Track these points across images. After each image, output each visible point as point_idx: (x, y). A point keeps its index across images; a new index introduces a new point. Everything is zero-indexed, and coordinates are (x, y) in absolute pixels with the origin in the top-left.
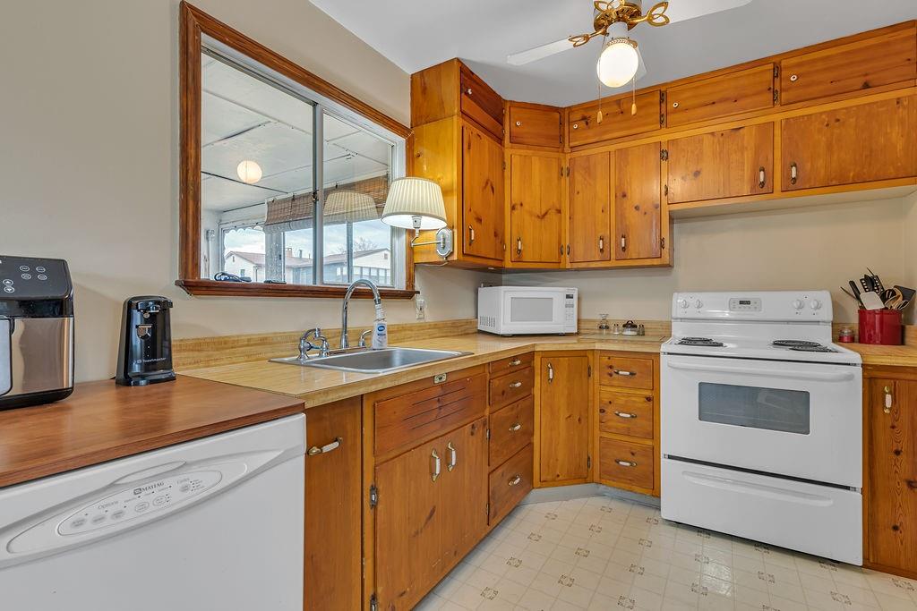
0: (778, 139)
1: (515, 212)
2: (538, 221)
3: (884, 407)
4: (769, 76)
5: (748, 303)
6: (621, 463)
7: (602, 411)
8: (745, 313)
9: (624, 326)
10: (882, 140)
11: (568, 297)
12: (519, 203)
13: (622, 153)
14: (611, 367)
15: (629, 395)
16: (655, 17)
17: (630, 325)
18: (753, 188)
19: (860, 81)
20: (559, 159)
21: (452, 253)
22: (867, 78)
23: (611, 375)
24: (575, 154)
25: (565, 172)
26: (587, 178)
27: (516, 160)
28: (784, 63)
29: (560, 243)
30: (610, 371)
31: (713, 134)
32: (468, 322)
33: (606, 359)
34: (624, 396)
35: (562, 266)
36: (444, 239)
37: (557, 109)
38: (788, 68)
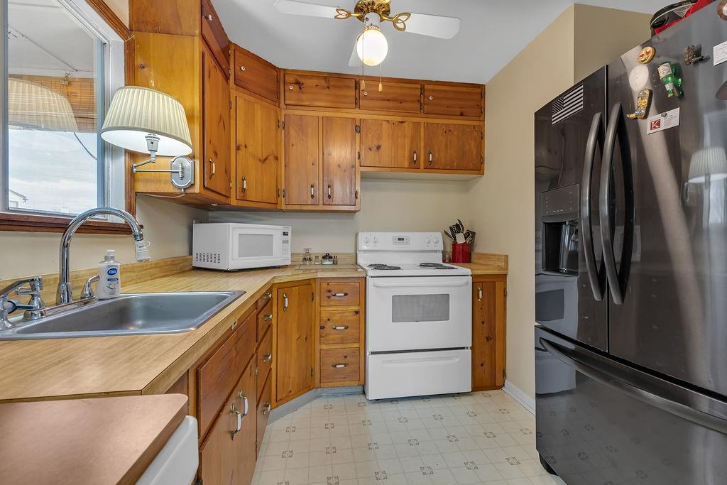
0: (422, 134)
1: (240, 152)
2: (260, 164)
3: (479, 298)
4: (418, 92)
5: (403, 239)
6: (337, 366)
7: (322, 328)
8: (401, 246)
9: (324, 257)
10: (468, 147)
11: (285, 234)
12: (243, 144)
13: (328, 120)
14: (329, 291)
15: (343, 312)
16: (399, 21)
17: (327, 257)
18: (410, 164)
19: (458, 111)
20: (276, 112)
21: (192, 185)
22: (463, 110)
23: (329, 297)
24: (289, 112)
25: (281, 125)
26: (301, 135)
27: (240, 102)
28: (426, 87)
29: (277, 186)
30: (328, 294)
31: (388, 121)
32: (184, 259)
33: (324, 285)
34: (339, 313)
35: (279, 208)
36: (183, 169)
37: (274, 68)
38: (429, 90)
